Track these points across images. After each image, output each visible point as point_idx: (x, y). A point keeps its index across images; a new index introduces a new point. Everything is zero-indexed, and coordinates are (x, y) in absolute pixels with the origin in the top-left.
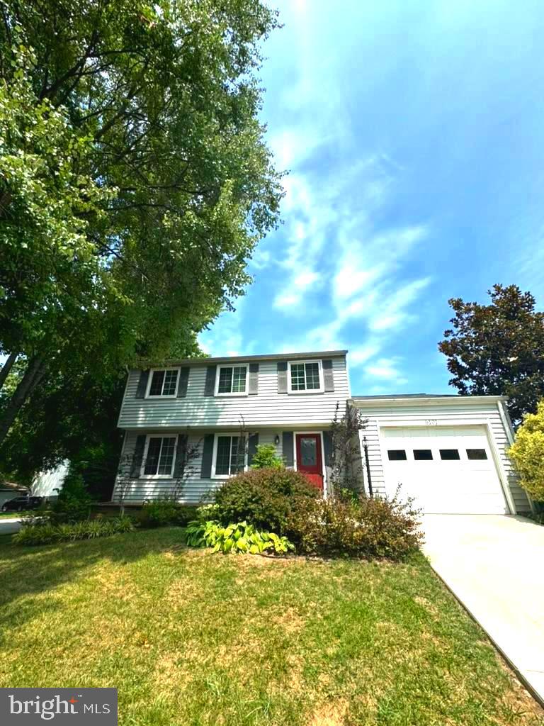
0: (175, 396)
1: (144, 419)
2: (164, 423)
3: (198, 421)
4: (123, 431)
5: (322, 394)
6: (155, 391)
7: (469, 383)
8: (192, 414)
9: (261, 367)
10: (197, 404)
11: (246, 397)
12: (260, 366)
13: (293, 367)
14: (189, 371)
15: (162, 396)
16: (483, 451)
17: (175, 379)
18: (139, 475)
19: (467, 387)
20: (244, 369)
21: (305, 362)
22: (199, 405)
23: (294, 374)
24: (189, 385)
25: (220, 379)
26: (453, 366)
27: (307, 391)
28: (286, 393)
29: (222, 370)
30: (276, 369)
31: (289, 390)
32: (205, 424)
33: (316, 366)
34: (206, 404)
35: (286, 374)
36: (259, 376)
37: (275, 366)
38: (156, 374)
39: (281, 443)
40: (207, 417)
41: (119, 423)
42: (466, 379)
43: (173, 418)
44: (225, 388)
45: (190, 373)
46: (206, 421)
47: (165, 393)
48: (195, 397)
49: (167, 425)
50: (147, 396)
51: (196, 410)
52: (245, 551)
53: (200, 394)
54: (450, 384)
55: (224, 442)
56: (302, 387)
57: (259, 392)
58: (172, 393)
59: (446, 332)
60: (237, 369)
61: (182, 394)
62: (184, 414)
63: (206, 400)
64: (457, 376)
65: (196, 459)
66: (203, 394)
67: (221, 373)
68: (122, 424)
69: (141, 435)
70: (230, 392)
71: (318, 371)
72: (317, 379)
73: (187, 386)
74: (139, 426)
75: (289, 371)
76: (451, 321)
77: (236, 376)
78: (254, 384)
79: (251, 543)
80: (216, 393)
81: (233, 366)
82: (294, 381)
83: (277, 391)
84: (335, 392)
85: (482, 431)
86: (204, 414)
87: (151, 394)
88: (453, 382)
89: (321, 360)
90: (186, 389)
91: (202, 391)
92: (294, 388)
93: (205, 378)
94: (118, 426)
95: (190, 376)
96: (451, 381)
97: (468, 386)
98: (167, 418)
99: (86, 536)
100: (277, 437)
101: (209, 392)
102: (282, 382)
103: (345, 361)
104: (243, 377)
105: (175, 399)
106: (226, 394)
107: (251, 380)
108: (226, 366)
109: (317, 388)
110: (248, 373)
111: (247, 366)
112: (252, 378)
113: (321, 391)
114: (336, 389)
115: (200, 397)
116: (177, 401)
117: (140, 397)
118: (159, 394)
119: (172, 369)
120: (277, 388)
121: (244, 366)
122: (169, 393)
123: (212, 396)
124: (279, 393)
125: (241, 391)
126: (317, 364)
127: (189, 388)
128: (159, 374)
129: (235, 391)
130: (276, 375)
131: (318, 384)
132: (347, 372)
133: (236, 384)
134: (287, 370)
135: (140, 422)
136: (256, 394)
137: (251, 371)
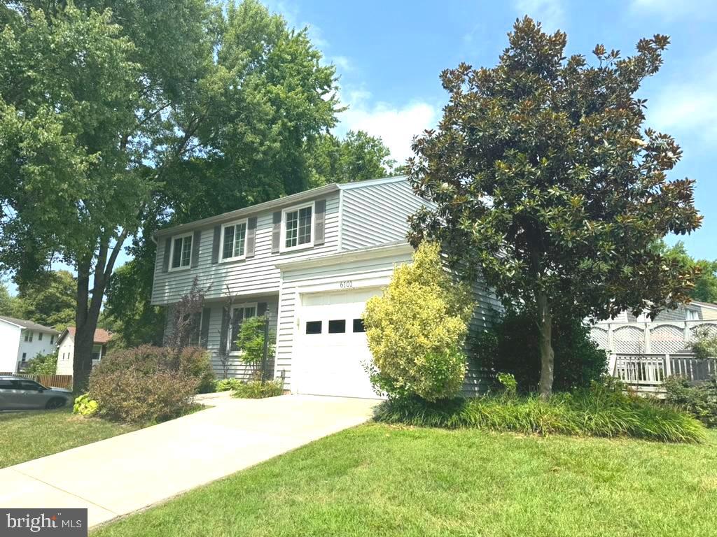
0: (189, 267)
1: (168, 294)
5: (311, 249)
6: (176, 264)
9: (259, 222)
10: (207, 274)
11: (243, 261)
13: (289, 216)
14: (200, 236)
15: (181, 268)
17: (189, 249)
20: (244, 225)
21: (298, 208)
23: (289, 226)
24: (200, 252)
25: (224, 241)
27: (298, 247)
28: (278, 252)
29: (226, 229)
30: (271, 221)
31: (283, 247)
33: (309, 211)
34: (213, 273)
35: (279, 227)
36: (258, 232)
37: (271, 218)
40: (213, 288)
41: (152, 300)
44: (228, 254)
45: (202, 237)
46: (212, 292)
47: (184, 265)
48: (204, 267)
50: (170, 269)
53: (209, 262)
56: (294, 243)
57: (256, 253)
58: (188, 263)
60: (238, 227)
61: (195, 267)
63: (214, 269)
66: (211, 262)
67: (225, 234)
68: (154, 301)
70: (231, 256)
71: (310, 217)
72: (309, 230)
74: (166, 302)
75: (283, 224)
77: (238, 238)
78: (252, 242)
80: (221, 260)
81: (235, 224)
82: (289, 234)
83: (270, 251)
84: (326, 245)
87: (173, 267)
89: (314, 202)
90: (198, 258)
91: (210, 259)
92: (288, 244)
93: (212, 242)
94: (152, 304)
95: (202, 241)
101: (215, 260)
102: (276, 237)
103: (339, 198)
104: (243, 236)
105: (189, 270)
106: (229, 260)
107: (249, 239)
108: (229, 225)
109: (309, 241)
110: (247, 231)
111: (246, 221)
112: (250, 237)
113: (311, 244)
114: (326, 240)
115: (208, 266)
116: (192, 272)
117: (165, 271)
118: (179, 266)
119: (187, 235)
120: (270, 246)
121: (244, 222)
122: (186, 263)
123: (217, 263)
124: (273, 253)
125: (241, 255)
126: (311, 208)
127: (200, 256)
128: (178, 242)
129: (236, 255)
130: (271, 229)
131: (310, 236)
132: (340, 214)
133: (237, 246)
134: (282, 222)
136: (253, 257)
137: (249, 228)
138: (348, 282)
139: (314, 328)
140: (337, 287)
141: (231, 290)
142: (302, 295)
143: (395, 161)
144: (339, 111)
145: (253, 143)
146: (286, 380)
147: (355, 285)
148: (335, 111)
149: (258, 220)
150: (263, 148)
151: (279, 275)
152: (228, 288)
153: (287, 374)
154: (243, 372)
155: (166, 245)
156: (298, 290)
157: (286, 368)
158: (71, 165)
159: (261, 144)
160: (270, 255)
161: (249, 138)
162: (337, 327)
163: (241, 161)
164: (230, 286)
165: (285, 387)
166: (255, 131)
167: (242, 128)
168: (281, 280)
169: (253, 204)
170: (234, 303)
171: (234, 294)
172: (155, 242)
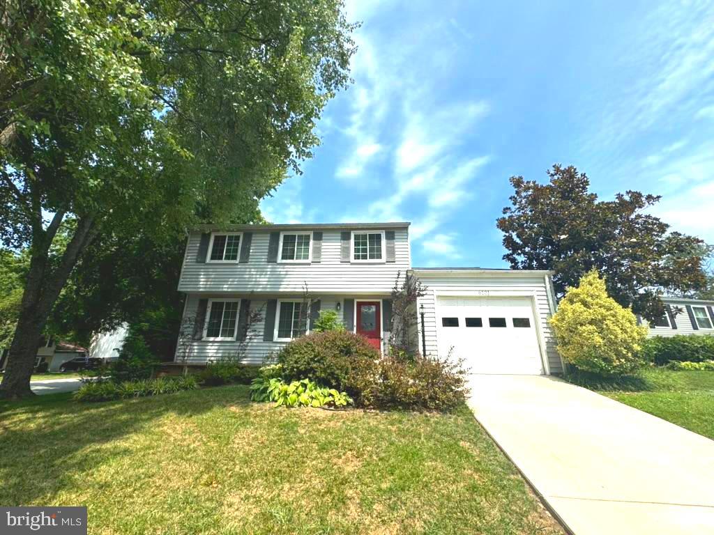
0: (237, 262)
1: (205, 283)
2: (226, 288)
3: (261, 286)
4: (184, 295)
5: (384, 264)
6: (217, 255)
7: (521, 258)
8: (254, 280)
9: (325, 236)
10: (260, 270)
11: (309, 264)
12: (323, 235)
13: (357, 237)
14: (251, 236)
15: (224, 261)
16: (528, 319)
17: (237, 245)
18: (201, 337)
19: (518, 262)
20: (308, 237)
21: (368, 233)
22: (262, 271)
23: (357, 244)
24: (251, 251)
25: (283, 246)
26: (508, 242)
27: (369, 261)
28: (349, 262)
29: (285, 236)
30: (340, 238)
31: (352, 259)
32: (268, 290)
33: (379, 237)
34: (269, 270)
35: (349, 244)
36: (323, 244)
37: (339, 236)
38: (217, 238)
39: (342, 310)
40: (269, 283)
41: (179, 286)
42: (519, 254)
43: (236, 283)
44: (288, 255)
45: (253, 238)
46: (269, 286)
47: (227, 258)
48: (258, 263)
49: (229, 290)
50: (208, 260)
51: (258, 276)
52: (307, 405)
53: (263, 260)
54: (504, 259)
55: (286, 308)
56: (365, 257)
57: (322, 260)
58: (234, 258)
59: (504, 209)
60: (300, 237)
61: (245, 259)
62: (247, 279)
63: (270, 267)
64: (511, 252)
65: (259, 323)
66: (266, 260)
67: (284, 239)
68: (181, 288)
69: (203, 299)
70: (293, 259)
71: (380, 241)
72: (379, 250)
73: (249, 252)
74: (201, 290)
75: (352, 241)
76: (511, 198)
77: (300, 244)
78: (318, 251)
79: (312, 398)
80: (279, 260)
81: (297, 234)
82: (357, 250)
83: (339, 260)
84: (396, 263)
85: (529, 302)
86: (267, 279)
87: (212, 258)
88: (507, 257)
89: (384, 231)
90: (249, 255)
91: (264, 258)
92: (357, 257)
93: (268, 244)
94: (179, 290)
95: (252, 241)
96: (504, 256)
97: (520, 261)
98: (229, 283)
99: (150, 393)
100: (339, 304)
101: (272, 258)
102: (345, 251)
103: (407, 233)
104: (307, 245)
105: (237, 264)
106: (289, 261)
107: (314, 248)
108: (290, 233)
109: (380, 257)
110: (311, 241)
111: (311, 234)
112: (315, 246)
113: (383, 260)
114: (397, 259)
115: (263, 263)
116: (239, 267)
117: (200, 261)
118: (221, 259)
119: (233, 234)
120: (339, 257)
121: (308, 234)
122: (231, 258)
123: (275, 262)
124: (342, 262)
125: (305, 259)
126: (380, 234)
127: (251, 254)
128: (220, 239)
129: (299, 258)
130: (339, 244)
131: (381, 254)
132: (408, 243)
133: (300, 252)
135: (201, 286)
136: (320, 262)
137: (314, 239)
138: (484, 291)
139: (451, 322)
147: (492, 294)
155: (203, 238)
156: (436, 293)
160: (340, 263)
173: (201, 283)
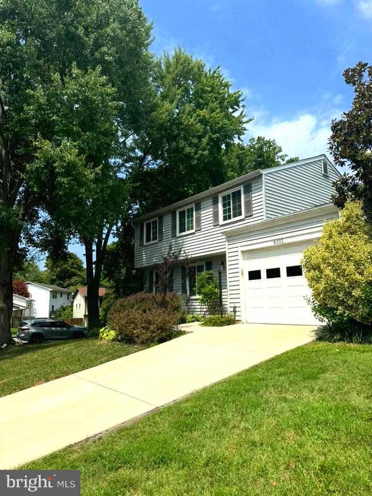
0: (157, 241)
5: (243, 220)
6: (148, 240)
9: (203, 205)
11: (193, 233)
13: (224, 198)
14: (162, 219)
15: (152, 242)
17: (156, 229)
20: (192, 209)
21: (231, 191)
23: (224, 206)
24: (164, 230)
25: (179, 221)
27: (233, 220)
28: (218, 225)
29: (180, 213)
30: (211, 203)
31: (221, 221)
33: (239, 193)
34: (173, 243)
35: (217, 207)
36: (202, 213)
37: (211, 201)
44: (182, 230)
45: (164, 220)
47: (153, 240)
48: (167, 240)
50: (145, 243)
56: (229, 217)
57: (202, 227)
60: (188, 211)
61: (161, 240)
63: (174, 241)
66: (171, 236)
67: (179, 216)
68: (136, 265)
70: (185, 231)
71: (241, 197)
72: (240, 206)
75: (220, 205)
77: (188, 218)
78: (199, 220)
80: (178, 235)
81: (185, 208)
82: (225, 212)
83: (212, 225)
84: (254, 216)
87: (147, 242)
89: (242, 186)
90: (163, 234)
91: (170, 234)
92: (225, 219)
93: (171, 223)
94: (135, 267)
95: (164, 222)
98: (155, 258)
101: (174, 233)
102: (216, 215)
103: (262, 181)
104: (192, 216)
105: (158, 243)
106: (183, 234)
107: (196, 218)
108: (182, 209)
109: (240, 214)
110: (194, 212)
111: (193, 206)
112: (197, 216)
113: (242, 217)
114: (254, 213)
115: (170, 239)
117: (142, 245)
118: (150, 241)
119: (154, 220)
120: (212, 221)
121: (191, 207)
122: (155, 238)
123: (175, 236)
124: (214, 226)
125: (191, 229)
126: (240, 191)
127: (164, 233)
128: (148, 226)
129: (188, 230)
130: (212, 209)
131: (241, 211)
132: (263, 192)
133: (188, 224)
134: (219, 203)
135: (144, 263)
136: (200, 230)
137: (196, 211)
138: (280, 239)
139: (254, 275)
140: (271, 244)
141: (187, 254)
142: (243, 252)
143: (286, 156)
144: (247, 122)
145: (190, 153)
146: (237, 314)
147: (286, 241)
148: (244, 123)
149: (202, 204)
150: (197, 156)
151: (225, 240)
152: (185, 253)
153: (237, 309)
154: (199, 310)
155: (141, 227)
156: (240, 249)
157: (237, 305)
158: (85, 176)
159: (196, 153)
160: (212, 227)
161: (188, 150)
162: (273, 273)
163: (181, 166)
164: (186, 251)
165: (237, 318)
166: (190, 145)
167: (182, 143)
168: (227, 243)
169: (192, 195)
170: (190, 263)
171: (190, 257)
172: (133, 226)
173: (144, 260)
